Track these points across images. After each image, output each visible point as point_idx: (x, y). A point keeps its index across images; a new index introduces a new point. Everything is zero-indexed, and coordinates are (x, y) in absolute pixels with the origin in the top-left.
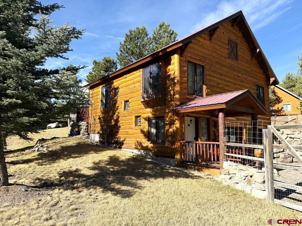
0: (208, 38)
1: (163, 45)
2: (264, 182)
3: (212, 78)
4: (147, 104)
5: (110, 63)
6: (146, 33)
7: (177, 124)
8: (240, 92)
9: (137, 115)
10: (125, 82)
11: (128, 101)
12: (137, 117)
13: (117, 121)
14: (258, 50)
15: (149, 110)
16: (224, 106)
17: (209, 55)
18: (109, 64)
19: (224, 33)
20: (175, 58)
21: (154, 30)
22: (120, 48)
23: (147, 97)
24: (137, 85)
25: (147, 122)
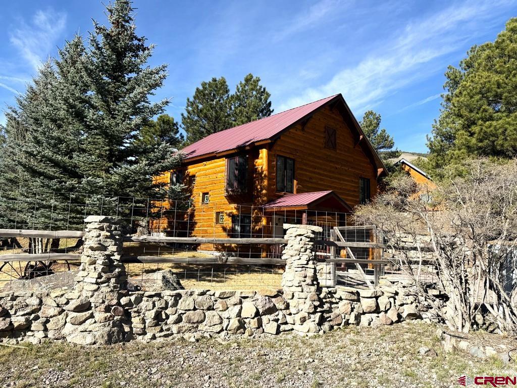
0: (300, 128)
1: (250, 108)
2: (330, 273)
3: (304, 172)
4: (231, 199)
5: (168, 124)
6: (226, 88)
7: (264, 222)
8: (325, 193)
9: (218, 211)
10: (203, 170)
11: (207, 193)
12: (218, 214)
13: (192, 216)
14: (361, 137)
15: (233, 206)
16: (306, 208)
17: (301, 146)
18: (167, 127)
19: (320, 119)
20: (264, 153)
21: (237, 87)
22: (187, 107)
23: (231, 191)
24: (219, 175)
25: (231, 218)
